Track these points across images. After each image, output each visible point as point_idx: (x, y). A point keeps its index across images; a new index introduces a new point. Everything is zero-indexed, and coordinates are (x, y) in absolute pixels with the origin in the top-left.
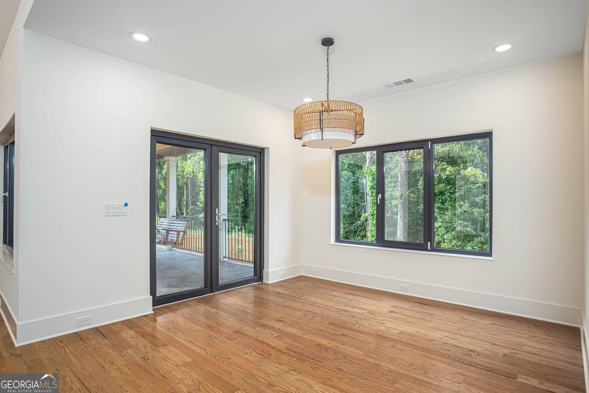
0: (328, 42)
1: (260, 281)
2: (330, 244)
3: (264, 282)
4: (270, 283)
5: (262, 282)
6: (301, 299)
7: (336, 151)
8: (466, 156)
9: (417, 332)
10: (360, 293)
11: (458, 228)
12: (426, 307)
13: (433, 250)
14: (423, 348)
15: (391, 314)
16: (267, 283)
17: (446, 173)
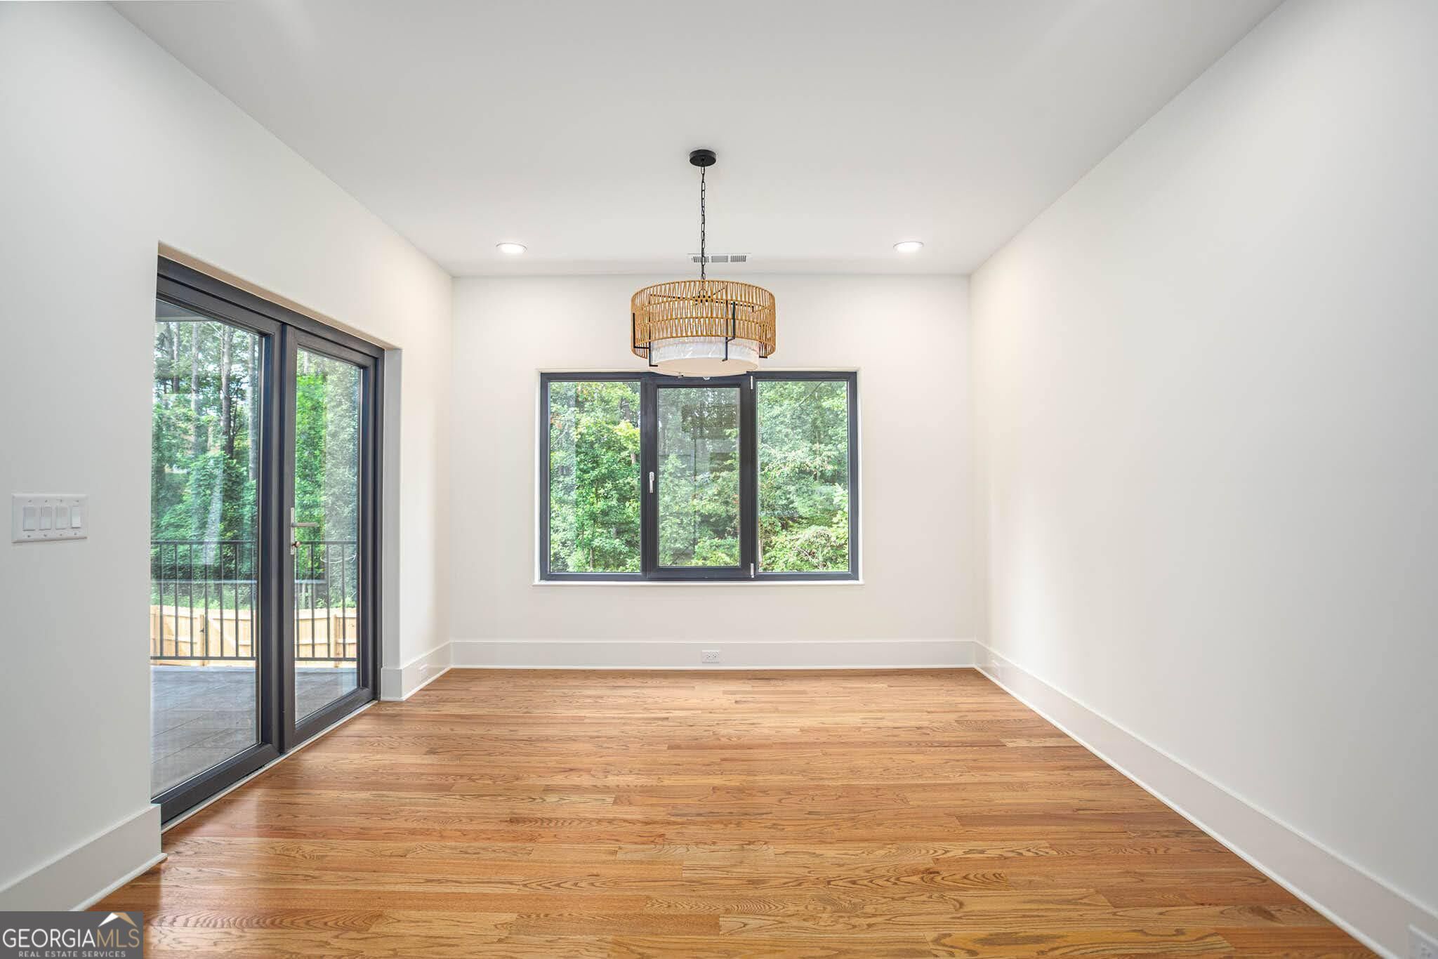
0: (703, 158)
1: (373, 699)
2: (533, 586)
3: (383, 698)
4: (404, 698)
5: (379, 701)
6: (530, 717)
7: (542, 374)
8: (613, 397)
9: (823, 723)
10: (621, 683)
11: (596, 540)
12: (772, 682)
13: (759, 578)
14: (864, 743)
15: (738, 706)
16: (397, 699)
17: (579, 430)
